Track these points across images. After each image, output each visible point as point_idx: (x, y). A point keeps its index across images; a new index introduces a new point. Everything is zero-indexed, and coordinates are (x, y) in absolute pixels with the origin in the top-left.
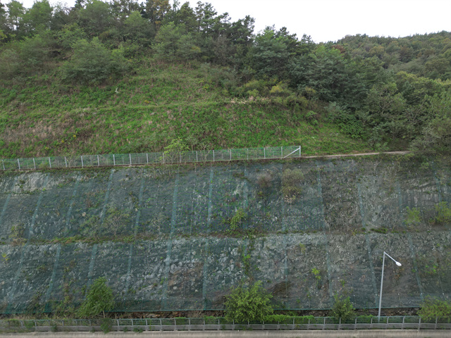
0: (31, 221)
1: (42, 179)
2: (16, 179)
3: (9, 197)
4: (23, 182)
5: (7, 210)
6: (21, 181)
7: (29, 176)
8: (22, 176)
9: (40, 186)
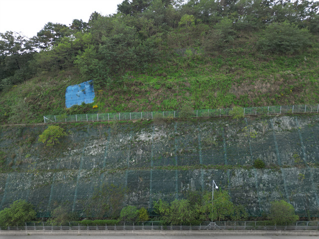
0: (302, 151)
1: (292, 121)
2: (271, 120)
3: (274, 134)
4: (278, 123)
5: (278, 143)
6: (276, 122)
7: (281, 119)
8: (275, 119)
9: (294, 126)
